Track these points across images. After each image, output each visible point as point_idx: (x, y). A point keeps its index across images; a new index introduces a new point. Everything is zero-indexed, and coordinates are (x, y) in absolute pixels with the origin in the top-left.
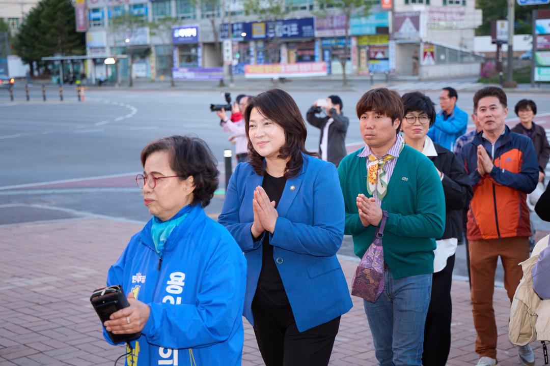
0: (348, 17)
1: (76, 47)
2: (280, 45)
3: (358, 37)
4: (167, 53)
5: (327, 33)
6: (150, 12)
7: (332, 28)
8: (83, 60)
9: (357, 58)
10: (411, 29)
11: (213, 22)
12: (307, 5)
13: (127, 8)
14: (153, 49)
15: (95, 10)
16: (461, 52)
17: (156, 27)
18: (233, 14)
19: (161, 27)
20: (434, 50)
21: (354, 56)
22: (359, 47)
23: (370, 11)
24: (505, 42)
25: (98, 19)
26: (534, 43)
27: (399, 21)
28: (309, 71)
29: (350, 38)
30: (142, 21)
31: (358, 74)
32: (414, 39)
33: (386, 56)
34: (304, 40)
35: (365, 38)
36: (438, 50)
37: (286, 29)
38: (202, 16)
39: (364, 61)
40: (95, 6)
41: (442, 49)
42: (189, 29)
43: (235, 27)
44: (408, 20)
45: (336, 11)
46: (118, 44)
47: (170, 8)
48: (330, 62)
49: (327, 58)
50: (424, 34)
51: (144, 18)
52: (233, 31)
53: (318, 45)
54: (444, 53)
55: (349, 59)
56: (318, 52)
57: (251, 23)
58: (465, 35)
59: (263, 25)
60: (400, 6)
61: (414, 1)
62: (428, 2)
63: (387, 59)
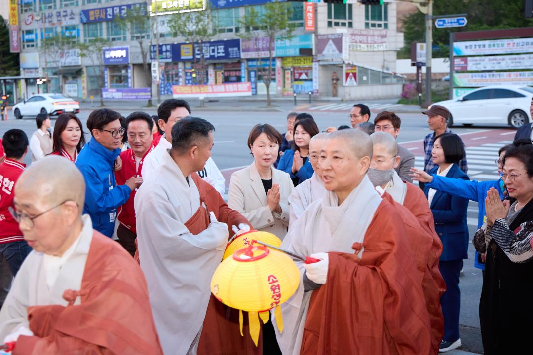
0: (272, 39)
1: (9, 68)
2: (207, 66)
3: (283, 58)
4: (98, 73)
5: (253, 55)
6: (82, 33)
7: (258, 50)
8: (16, 81)
9: (281, 79)
10: (333, 51)
11: (141, 43)
12: (234, 27)
13: (59, 29)
14: (84, 70)
15: (29, 32)
16: (383, 73)
17: (87, 48)
18: (162, 35)
19: (91, 48)
20: (357, 71)
21: (279, 77)
22: (284, 69)
23: (293, 33)
24: (424, 64)
25: (32, 41)
26: (452, 66)
27: (322, 43)
28: (235, 91)
29: (274, 59)
30: (74, 43)
31: (283, 95)
32: (337, 61)
33: (310, 78)
34: (230, 61)
35: (289, 60)
36: (360, 72)
37: (213, 51)
38: (133, 37)
39: (288, 82)
40: (28, 28)
41: (364, 70)
42: (120, 51)
43: (164, 49)
44: (331, 42)
45: (261, 33)
46: (49, 65)
47: (101, 29)
48: (256, 83)
49: (253, 80)
50: (346, 56)
51: (75, 40)
52: (161, 52)
53: (244, 66)
54: (366, 74)
55: (274, 80)
56: (244, 73)
57: (179, 45)
58: (387, 57)
59: (191, 47)
60: (323, 28)
61: (337, 24)
62: (351, 24)
63: (311, 80)
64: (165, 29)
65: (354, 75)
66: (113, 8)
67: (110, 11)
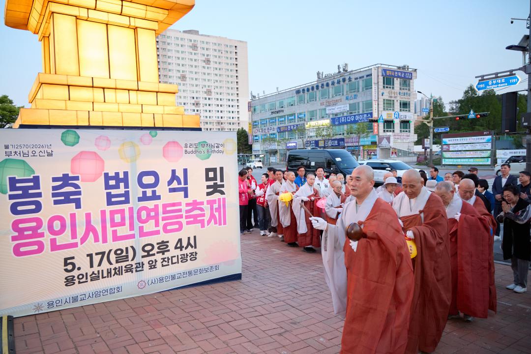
0: (359, 138)
1: (248, 150)
3: (363, 146)
4: (284, 153)
5: (350, 144)
6: (277, 136)
7: (352, 142)
8: (251, 156)
9: (363, 155)
10: (386, 143)
11: (303, 140)
12: (342, 133)
13: (268, 135)
14: (278, 151)
15: (256, 136)
16: (408, 152)
17: (280, 142)
18: (311, 137)
21: (361, 154)
22: (364, 150)
23: (369, 135)
24: (429, 148)
25: (257, 140)
26: (442, 148)
27: (381, 139)
29: (360, 146)
32: (388, 147)
34: (340, 147)
35: (366, 146)
36: (398, 151)
37: (333, 143)
38: (298, 138)
39: (366, 156)
40: (256, 134)
41: (400, 151)
42: (293, 143)
43: (312, 142)
44: (385, 139)
45: (354, 135)
46: (264, 149)
47: (285, 135)
50: (392, 145)
51: (275, 139)
52: (311, 144)
53: (346, 149)
54: (401, 152)
55: (360, 155)
57: (318, 141)
58: (410, 145)
59: (323, 141)
60: (381, 133)
61: (387, 131)
62: (393, 131)
63: (376, 155)
64: (312, 134)
65: (396, 153)
66: (290, 126)
67: (289, 127)
